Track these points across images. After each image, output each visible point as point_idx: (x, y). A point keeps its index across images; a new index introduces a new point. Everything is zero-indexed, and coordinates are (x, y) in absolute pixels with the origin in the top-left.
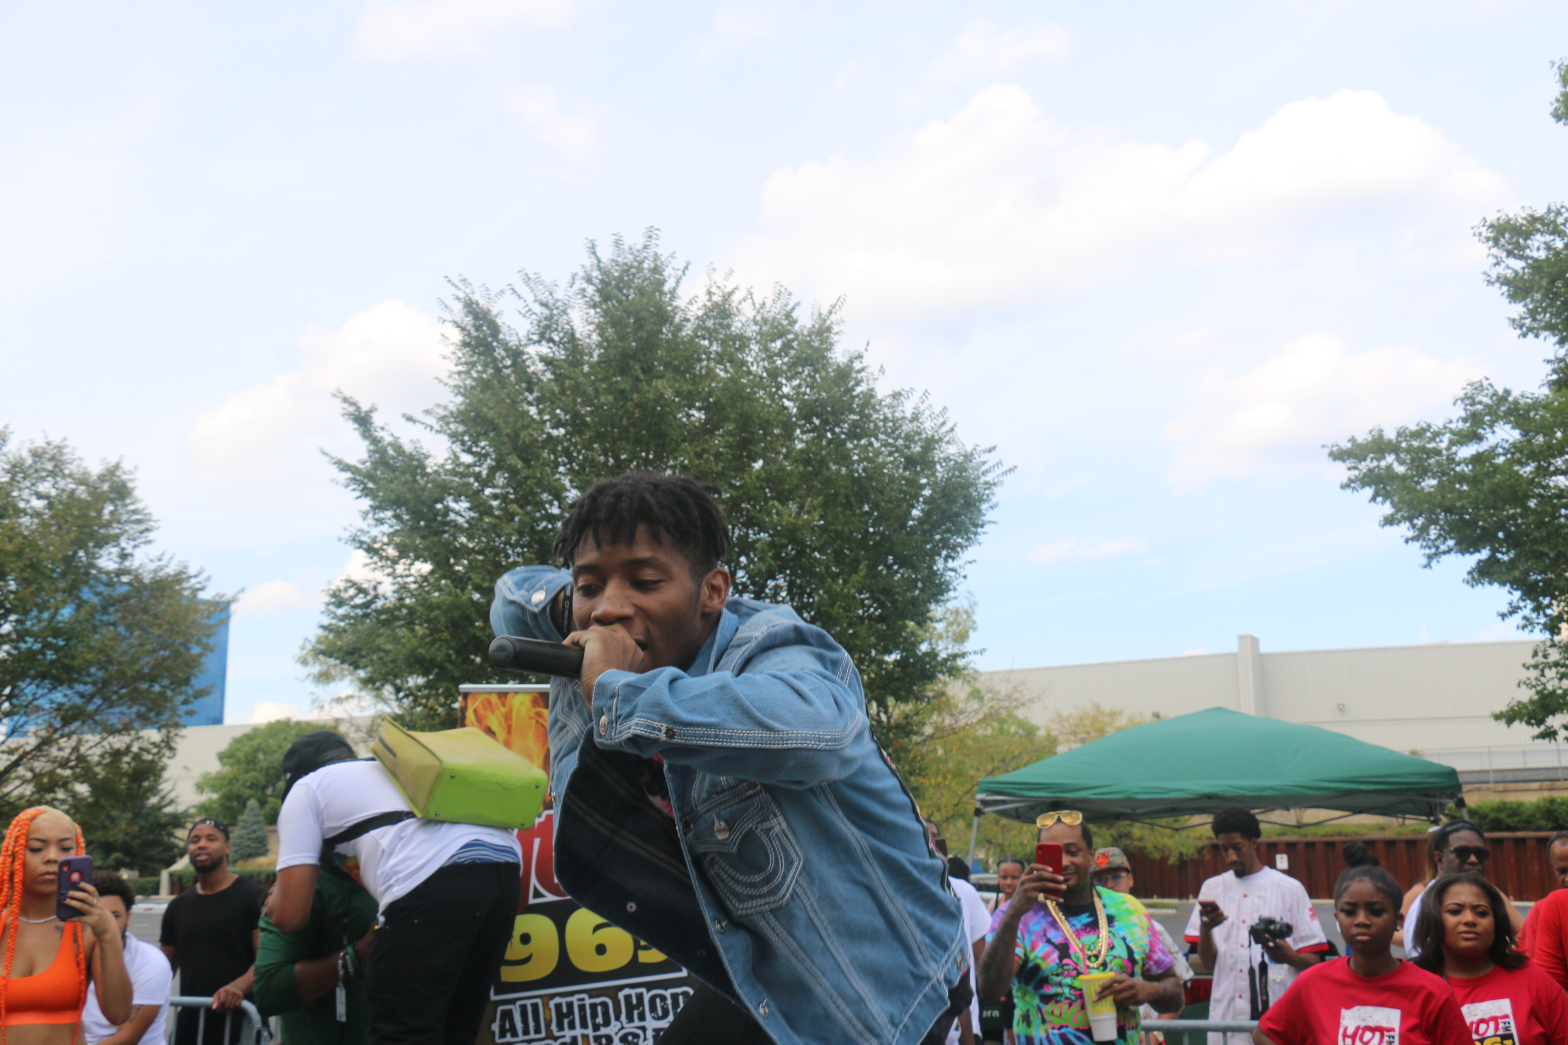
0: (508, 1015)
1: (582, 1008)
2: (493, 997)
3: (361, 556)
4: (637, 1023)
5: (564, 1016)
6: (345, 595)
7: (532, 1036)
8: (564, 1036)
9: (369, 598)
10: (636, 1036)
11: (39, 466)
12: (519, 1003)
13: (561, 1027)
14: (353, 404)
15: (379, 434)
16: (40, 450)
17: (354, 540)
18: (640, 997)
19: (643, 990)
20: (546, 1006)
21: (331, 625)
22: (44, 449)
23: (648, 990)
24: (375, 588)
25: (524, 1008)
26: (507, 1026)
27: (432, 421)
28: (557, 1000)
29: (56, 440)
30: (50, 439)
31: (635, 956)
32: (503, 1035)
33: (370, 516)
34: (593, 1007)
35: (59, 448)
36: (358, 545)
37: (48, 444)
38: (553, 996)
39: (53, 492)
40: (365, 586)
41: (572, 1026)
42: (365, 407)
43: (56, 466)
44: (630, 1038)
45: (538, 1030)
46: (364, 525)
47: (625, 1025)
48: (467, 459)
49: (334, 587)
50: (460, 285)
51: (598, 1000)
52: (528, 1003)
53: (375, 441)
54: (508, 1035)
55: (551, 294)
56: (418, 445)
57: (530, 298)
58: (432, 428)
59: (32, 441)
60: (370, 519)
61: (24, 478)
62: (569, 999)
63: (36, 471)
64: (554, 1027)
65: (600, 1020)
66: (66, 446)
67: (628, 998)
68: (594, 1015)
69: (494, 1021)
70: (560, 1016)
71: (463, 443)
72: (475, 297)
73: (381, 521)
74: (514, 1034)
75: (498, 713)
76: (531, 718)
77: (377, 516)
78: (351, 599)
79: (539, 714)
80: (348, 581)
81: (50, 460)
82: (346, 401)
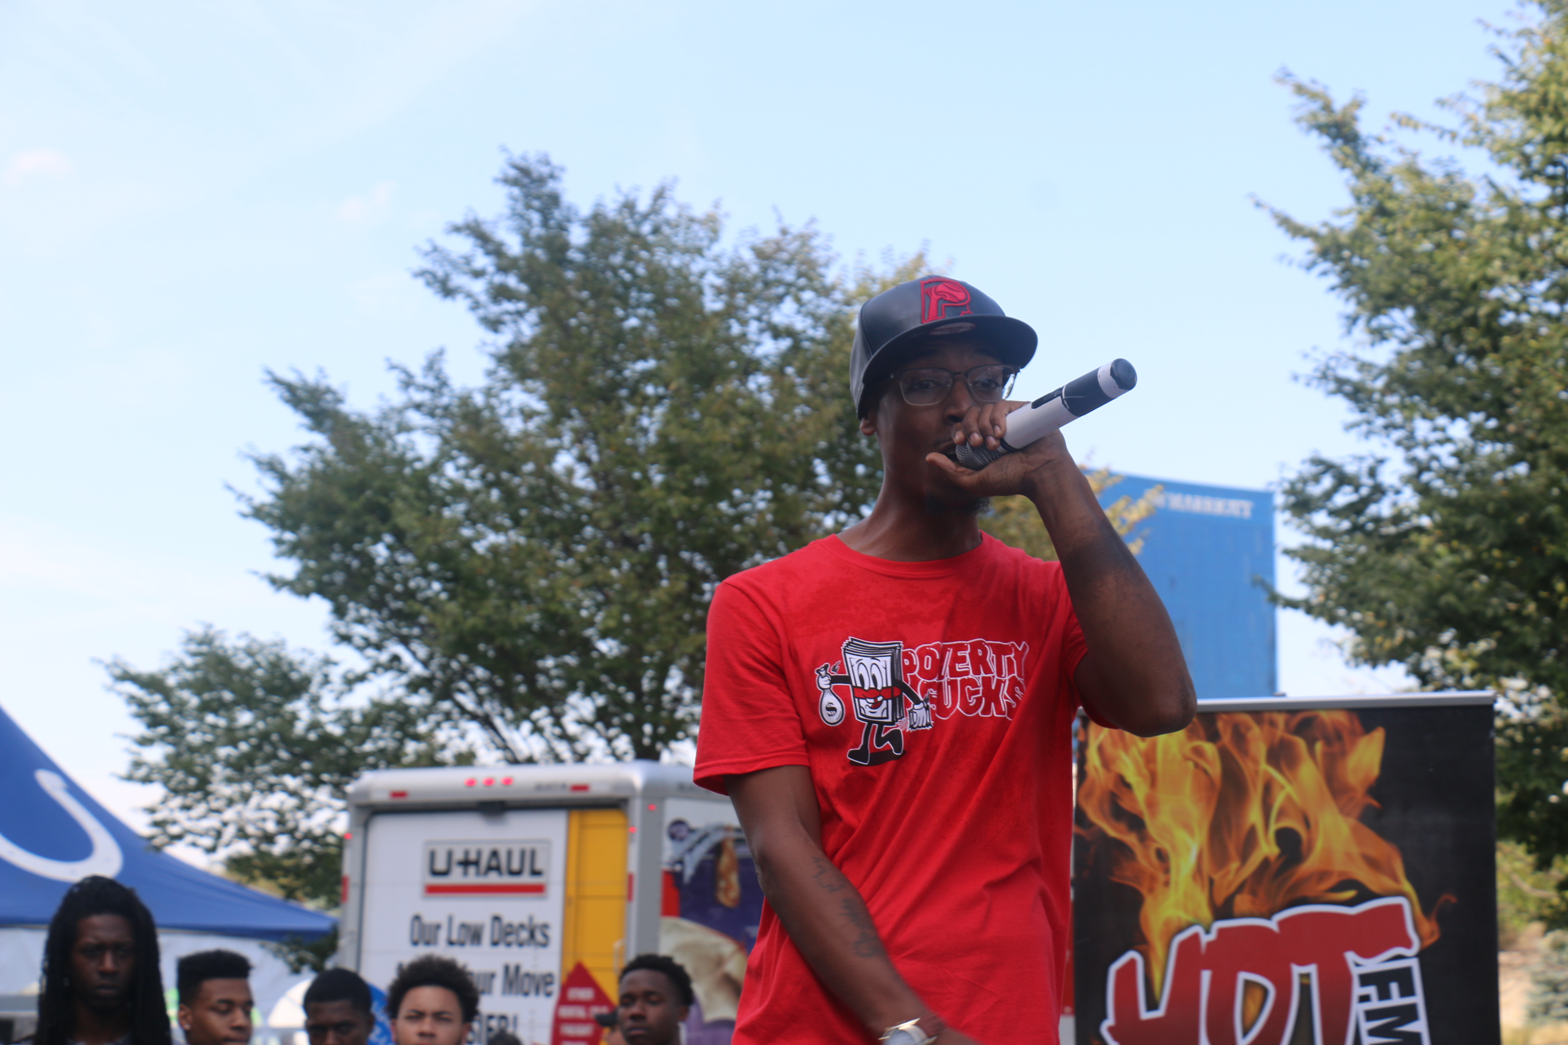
3: (1342, 408)
6: (1315, 490)
9: (1364, 491)
11: (771, 275)
14: (1315, 96)
15: (1375, 151)
16: (769, 249)
17: (1324, 377)
21: (1306, 548)
22: (777, 243)
24: (1372, 473)
27: (1456, 120)
29: (797, 226)
30: (787, 222)
33: (1361, 323)
35: (805, 239)
36: (1332, 386)
37: (784, 232)
39: (801, 324)
40: (1351, 469)
42: (1340, 101)
43: (800, 275)
46: (1348, 347)
49: (1292, 475)
56: (1453, 168)
58: (1455, 134)
59: (755, 231)
60: (1360, 332)
61: (749, 301)
63: (767, 283)
66: (816, 234)
71: (1523, 159)
73: (1380, 335)
75: (1134, 751)
76: (1186, 759)
77: (1375, 323)
78: (1328, 495)
79: (1198, 752)
80: (1317, 461)
81: (789, 263)
82: (1300, 90)
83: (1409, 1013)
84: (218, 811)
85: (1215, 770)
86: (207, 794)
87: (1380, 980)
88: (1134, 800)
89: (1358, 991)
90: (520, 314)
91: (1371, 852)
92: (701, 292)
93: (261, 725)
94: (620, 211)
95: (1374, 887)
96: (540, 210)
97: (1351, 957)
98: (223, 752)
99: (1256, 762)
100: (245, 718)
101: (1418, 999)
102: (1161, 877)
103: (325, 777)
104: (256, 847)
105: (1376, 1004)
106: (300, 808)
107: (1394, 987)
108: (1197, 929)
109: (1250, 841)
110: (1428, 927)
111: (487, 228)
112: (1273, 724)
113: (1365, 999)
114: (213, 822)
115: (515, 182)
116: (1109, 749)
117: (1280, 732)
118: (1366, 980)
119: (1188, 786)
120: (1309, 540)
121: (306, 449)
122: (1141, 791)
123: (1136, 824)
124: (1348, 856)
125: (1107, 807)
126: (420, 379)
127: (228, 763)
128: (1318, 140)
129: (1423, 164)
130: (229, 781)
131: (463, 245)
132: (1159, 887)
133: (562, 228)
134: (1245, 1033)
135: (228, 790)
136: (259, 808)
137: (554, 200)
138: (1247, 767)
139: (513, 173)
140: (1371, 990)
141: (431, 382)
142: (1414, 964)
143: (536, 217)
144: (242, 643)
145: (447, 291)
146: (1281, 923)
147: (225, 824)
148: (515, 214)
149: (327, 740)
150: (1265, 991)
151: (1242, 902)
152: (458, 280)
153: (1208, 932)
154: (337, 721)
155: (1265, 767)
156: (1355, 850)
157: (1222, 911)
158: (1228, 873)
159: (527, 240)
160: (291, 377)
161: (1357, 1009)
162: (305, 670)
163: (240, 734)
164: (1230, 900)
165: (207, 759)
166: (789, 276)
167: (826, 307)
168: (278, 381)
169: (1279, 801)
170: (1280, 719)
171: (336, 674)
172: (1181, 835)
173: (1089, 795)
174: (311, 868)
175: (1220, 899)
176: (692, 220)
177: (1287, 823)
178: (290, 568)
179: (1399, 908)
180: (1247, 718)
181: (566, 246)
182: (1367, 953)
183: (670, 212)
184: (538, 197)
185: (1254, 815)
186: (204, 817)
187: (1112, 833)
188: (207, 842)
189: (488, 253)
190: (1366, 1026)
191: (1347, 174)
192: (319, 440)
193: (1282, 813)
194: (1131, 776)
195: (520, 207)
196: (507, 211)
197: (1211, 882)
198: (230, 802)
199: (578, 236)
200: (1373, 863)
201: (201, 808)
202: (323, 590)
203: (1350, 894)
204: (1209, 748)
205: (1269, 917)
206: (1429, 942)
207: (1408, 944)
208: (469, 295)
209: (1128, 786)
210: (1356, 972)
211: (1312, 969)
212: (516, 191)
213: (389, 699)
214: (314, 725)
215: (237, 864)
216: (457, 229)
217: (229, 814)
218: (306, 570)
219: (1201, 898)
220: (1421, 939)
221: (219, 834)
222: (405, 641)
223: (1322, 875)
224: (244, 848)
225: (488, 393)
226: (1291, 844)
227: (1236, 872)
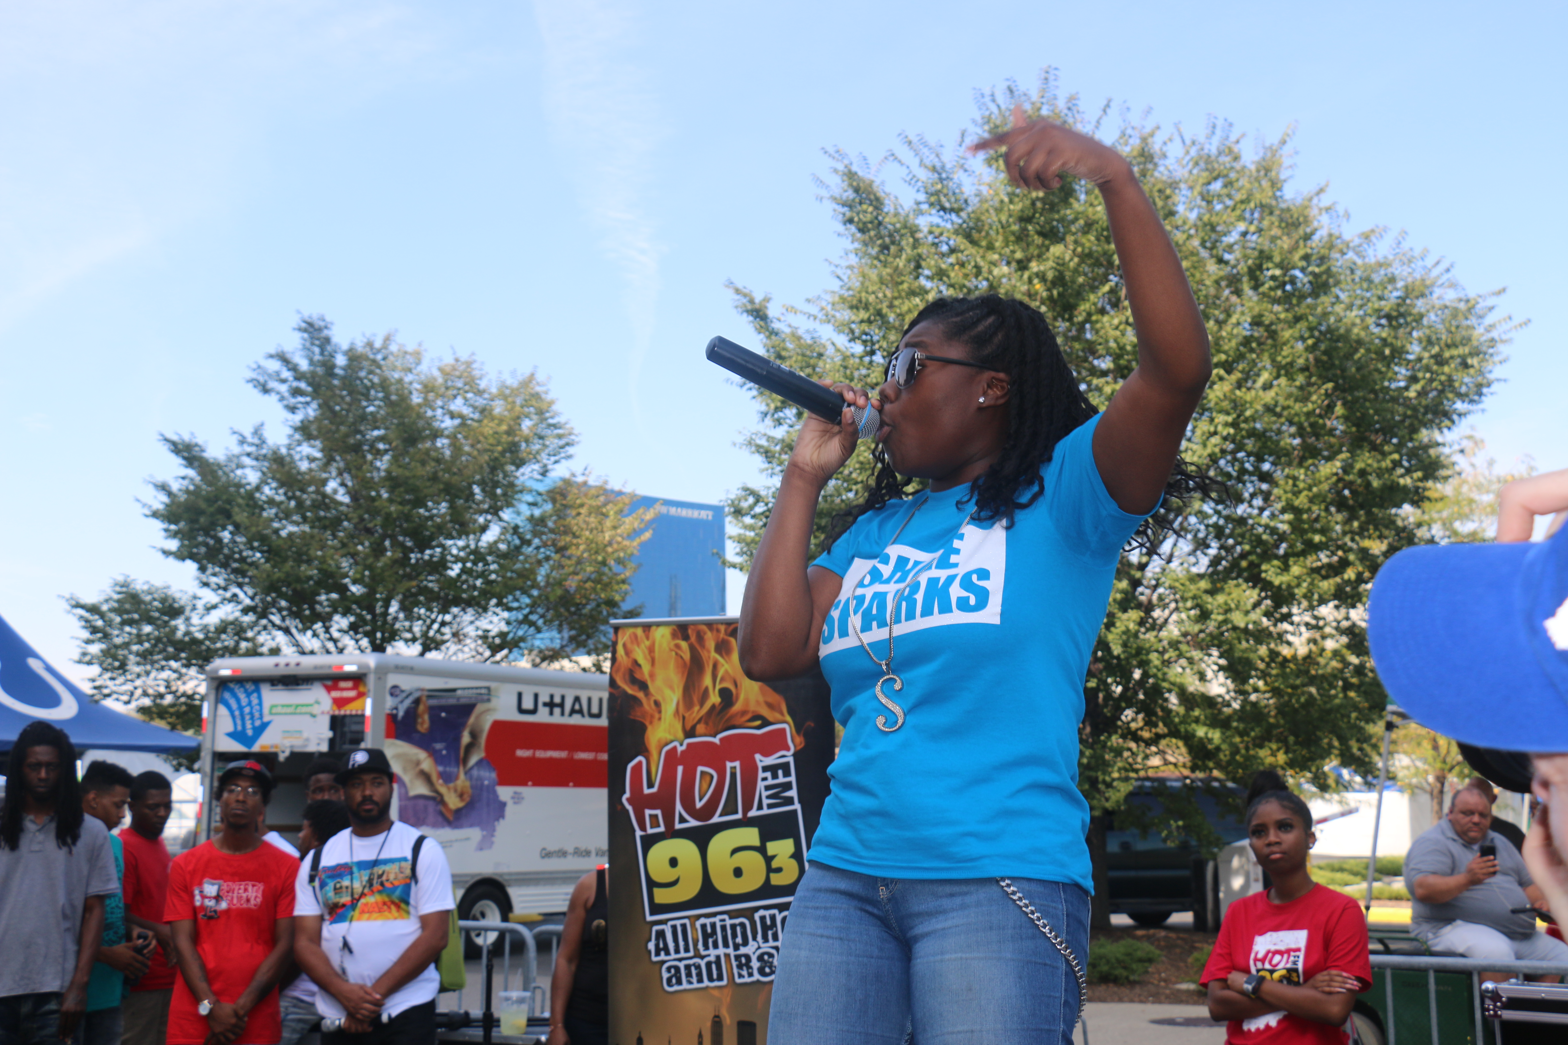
0: (661, 934)
1: (724, 928)
2: (649, 918)
3: (758, 461)
4: (771, 943)
5: (708, 935)
6: (745, 505)
7: (683, 954)
8: (709, 955)
10: (771, 956)
11: (450, 383)
12: (670, 923)
13: (706, 947)
14: (745, 295)
15: (776, 325)
16: (448, 369)
17: (750, 443)
18: (773, 918)
19: (775, 911)
20: (693, 926)
21: (740, 535)
22: (453, 366)
23: (780, 912)
25: (674, 928)
26: (661, 945)
27: (815, 309)
28: (703, 921)
29: (464, 356)
30: (459, 354)
31: (768, 879)
32: (658, 954)
34: (733, 927)
35: (469, 364)
36: (753, 449)
37: (457, 360)
38: (699, 917)
39: (466, 411)
40: (763, 493)
41: (716, 946)
42: (758, 298)
43: (465, 384)
44: (766, 957)
45: (687, 950)
46: (762, 428)
47: (762, 945)
49: (733, 496)
50: (837, 155)
51: (737, 921)
52: (678, 923)
53: (773, 333)
54: (662, 953)
55: (937, 156)
56: (815, 335)
57: (914, 162)
58: (814, 317)
59: (440, 360)
60: (768, 421)
61: (437, 398)
62: (712, 920)
63: (447, 388)
64: (700, 946)
65: (739, 940)
66: (475, 361)
67: (763, 918)
68: (734, 936)
69: (650, 940)
70: (706, 936)
71: (851, 332)
72: (854, 168)
73: (779, 422)
74: (668, 953)
75: (643, 646)
76: (671, 650)
77: (776, 416)
78: (751, 508)
79: (678, 646)
80: (746, 489)
81: (460, 377)
82: (738, 291)
83: (787, 786)
84: (132, 681)
85: (687, 656)
86: (125, 671)
87: (772, 769)
88: (642, 673)
89: (761, 775)
90: (307, 403)
91: (770, 700)
92: (411, 393)
93: (156, 633)
94: (364, 347)
95: (771, 719)
96: (318, 346)
97: (758, 757)
98: (135, 648)
99: (709, 652)
100: (147, 629)
101: (793, 779)
102: (657, 716)
103: (194, 661)
104: (154, 701)
105: (770, 782)
106: (179, 679)
107: (780, 772)
108: (676, 744)
109: (705, 695)
110: (799, 739)
111: (288, 356)
112: (718, 631)
113: (764, 779)
114: (129, 687)
115: (305, 330)
116: (629, 645)
117: (722, 635)
118: (765, 769)
119: (672, 665)
120: (742, 531)
121: (183, 478)
122: (646, 668)
123: (643, 686)
124: (758, 702)
125: (627, 677)
126: (250, 439)
127: (138, 654)
128: (746, 319)
129: (800, 332)
130: (138, 664)
131: (274, 365)
132: (656, 721)
133: (332, 356)
134: (701, 800)
135: (137, 669)
136: (156, 679)
137: (327, 340)
138: (704, 654)
139: (304, 325)
140: (768, 775)
141: (256, 441)
142: (791, 760)
143: (317, 350)
144: (145, 587)
145: (266, 390)
146: (721, 740)
147: (136, 688)
148: (305, 348)
149: (195, 641)
150: (712, 777)
151: (700, 728)
152: (272, 384)
153: (681, 745)
154: (201, 630)
155: (714, 655)
156: (761, 699)
157: (690, 733)
158: (693, 713)
159: (311, 362)
160: (175, 438)
161: (761, 785)
162: (182, 603)
163: (144, 638)
164: (694, 727)
165: (126, 652)
166: (460, 384)
167: (480, 402)
168: (167, 440)
169: (721, 673)
170: (722, 628)
171: (200, 604)
172: (668, 692)
173: (618, 671)
174: (185, 713)
175: (688, 726)
176: (406, 353)
177: (725, 685)
178: (173, 545)
179: (784, 730)
180: (704, 628)
181: (334, 366)
182: (766, 754)
183: (393, 348)
184: (318, 339)
185: (707, 681)
186: (124, 684)
187: (630, 691)
188: (125, 698)
189: (289, 370)
190: (765, 794)
191: (762, 336)
192: (191, 473)
193: (722, 680)
194: (641, 660)
195: (308, 344)
196: (300, 347)
197: (684, 718)
198: (139, 676)
199: (341, 360)
200: (770, 706)
201: (121, 679)
202: (193, 557)
203: (758, 723)
204: (684, 644)
205: (715, 736)
206: (799, 748)
207: (788, 749)
208: (278, 393)
209: (639, 666)
210: (760, 765)
211: (737, 764)
212: (306, 335)
213: (231, 618)
214: (187, 633)
215: (143, 710)
216: (271, 356)
217: (138, 683)
218: (182, 546)
219: (678, 727)
220: (795, 746)
221: (132, 694)
222: (240, 586)
223: (744, 713)
224: (147, 702)
225: (289, 447)
226: (727, 697)
227: (698, 712)
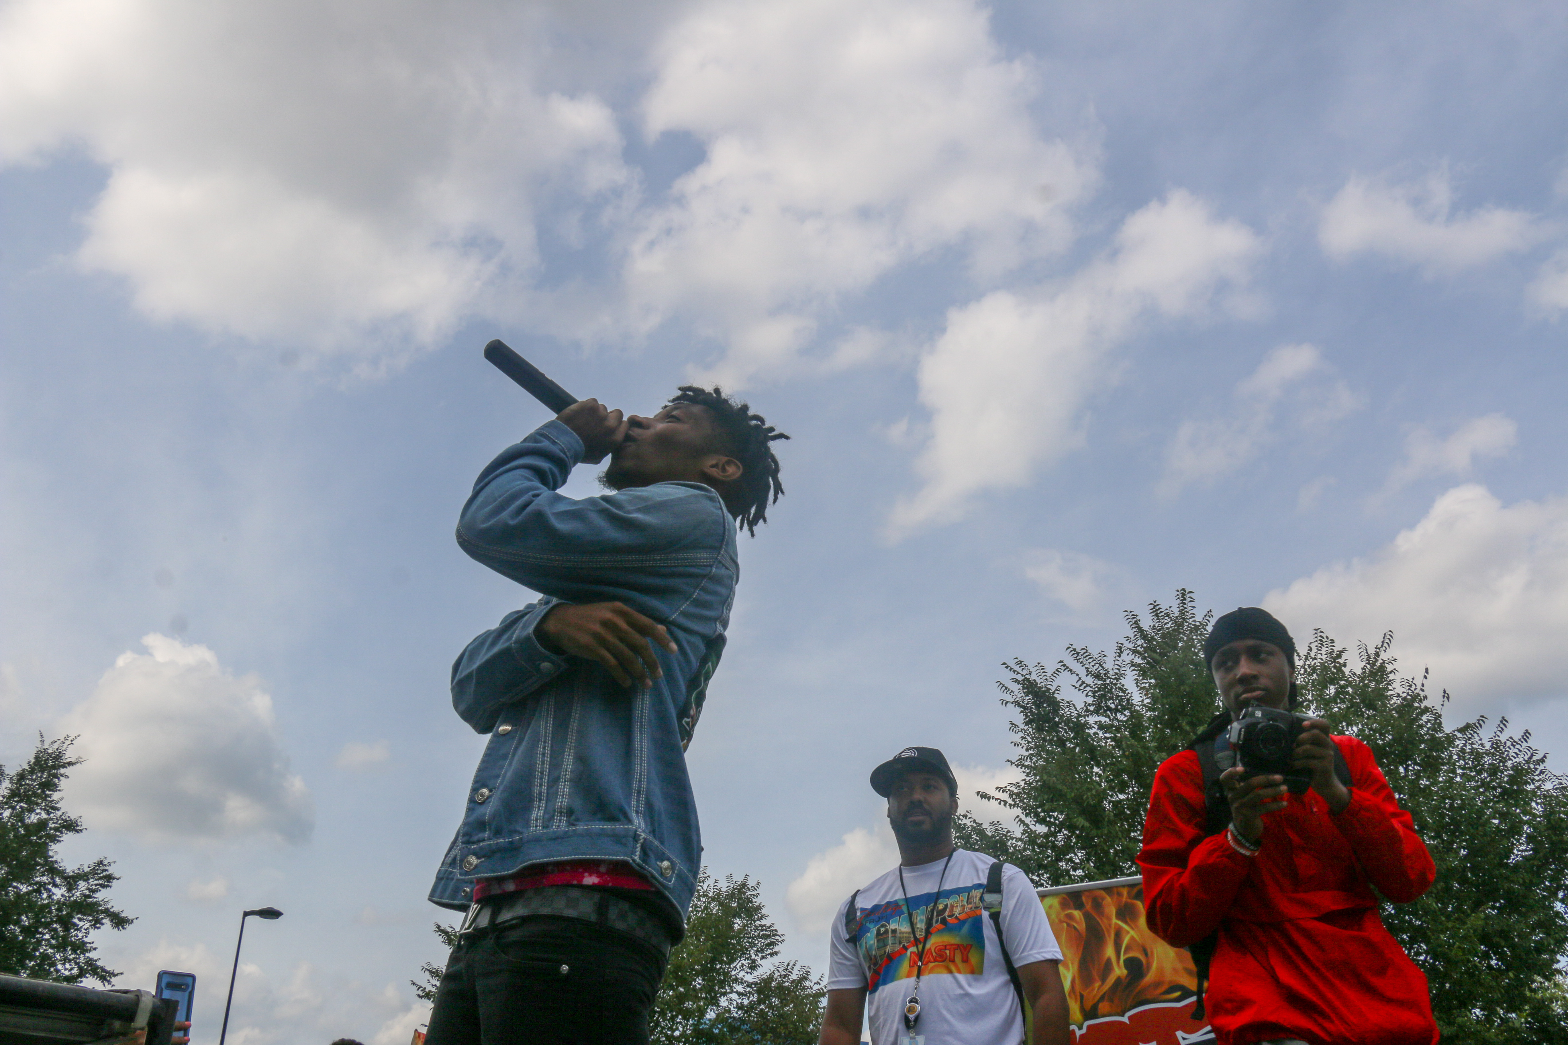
27: (1005, 796)
48: (1042, 829)
50: (1017, 668)
57: (1082, 672)
58: (1005, 802)
71: (1037, 815)
72: (1033, 678)
76: (1061, 922)
79: (1070, 917)
85: (1082, 926)
97: (1179, 1034)
99: (1109, 919)
108: (1075, 1028)
109: (1108, 967)
117: (1123, 898)
124: (1174, 971)
138: (1103, 923)
146: (1132, 1018)
151: (1104, 1007)
153: (1081, 1030)
155: (1115, 921)
156: (1179, 966)
157: (1090, 1014)
158: (1093, 990)
164: (1095, 1008)
169: (1126, 940)
170: (1124, 890)
175: (1088, 1007)
177: (1130, 955)
180: (1103, 893)
182: (1191, 1030)
185: (1110, 952)
193: (1128, 949)
203: (1178, 994)
204: (1077, 914)
205: (1123, 1015)
210: (1183, 1043)
223: (1157, 984)
226: (1136, 968)
227: (1098, 988)
